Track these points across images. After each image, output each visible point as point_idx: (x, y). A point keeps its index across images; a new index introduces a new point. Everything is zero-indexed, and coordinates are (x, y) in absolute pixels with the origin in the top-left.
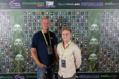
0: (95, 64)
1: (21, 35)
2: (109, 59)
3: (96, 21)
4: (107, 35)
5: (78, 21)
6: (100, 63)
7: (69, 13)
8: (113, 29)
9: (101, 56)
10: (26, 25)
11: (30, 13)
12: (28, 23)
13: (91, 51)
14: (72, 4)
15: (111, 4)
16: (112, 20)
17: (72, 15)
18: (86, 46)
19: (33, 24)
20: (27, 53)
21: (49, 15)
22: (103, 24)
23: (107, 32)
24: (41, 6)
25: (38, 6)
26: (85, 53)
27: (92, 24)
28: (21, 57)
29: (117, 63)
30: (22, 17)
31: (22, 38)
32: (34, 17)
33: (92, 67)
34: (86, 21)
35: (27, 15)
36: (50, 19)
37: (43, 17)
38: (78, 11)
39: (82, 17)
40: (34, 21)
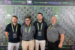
3: (57, 13)
4: (64, 22)
5: (46, 13)
7: (41, 8)
8: (67, 18)
11: (17, 8)
12: (16, 13)
14: (43, 3)
15: (66, 3)
16: (67, 13)
17: (43, 9)
21: (29, 9)
22: (61, 15)
23: (64, 20)
25: (22, 3)
27: (55, 15)
29: (70, 39)
30: (12, 10)
32: (20, 10)
34: (52, 13)
35: (15, 9)
36: (29, 12)
37: (25, 10)
38: (46, 7)
39: (49, 11)
40: (19, 13)
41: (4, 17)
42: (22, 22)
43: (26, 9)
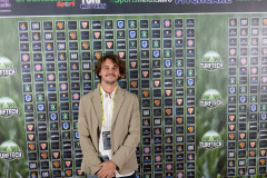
0: (217, 160)
1: (14, 88)
2: (253, 144)
3: (214, 42)
4: (244, 81)
5: (168, 44)
6: (232, 154)
9: (232, 137)
10: (25, 58)
11: (36, 26)
12: (31, 52)
13: (206, 124)
16: (257, 40)
17: (151, 29)
18: (191, 110)
19: (47, 55)
20: (31, 137)
21: (91, 30)
22: (233, 52)
23: (243, 70)
24: (67, 4)
25: (59, 5)
26: (191, 129)
27: (205, 51)
28: (13, 149)
30: (13, 36)
31: (16, 96)
32: (49, 36)
33: (209, 167)
34: (190, 43)
35: (29, 31)
36: (92, 41)
37: (73, 36)
38: (167, 19)
39: (179, 33)
40: (49, 47)
42: (64, 87)
43: (79, 30)
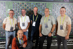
7: (37, 4)
8: (58, 13)
41: (5, 11)
